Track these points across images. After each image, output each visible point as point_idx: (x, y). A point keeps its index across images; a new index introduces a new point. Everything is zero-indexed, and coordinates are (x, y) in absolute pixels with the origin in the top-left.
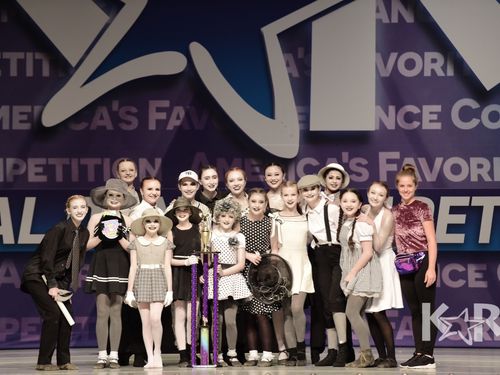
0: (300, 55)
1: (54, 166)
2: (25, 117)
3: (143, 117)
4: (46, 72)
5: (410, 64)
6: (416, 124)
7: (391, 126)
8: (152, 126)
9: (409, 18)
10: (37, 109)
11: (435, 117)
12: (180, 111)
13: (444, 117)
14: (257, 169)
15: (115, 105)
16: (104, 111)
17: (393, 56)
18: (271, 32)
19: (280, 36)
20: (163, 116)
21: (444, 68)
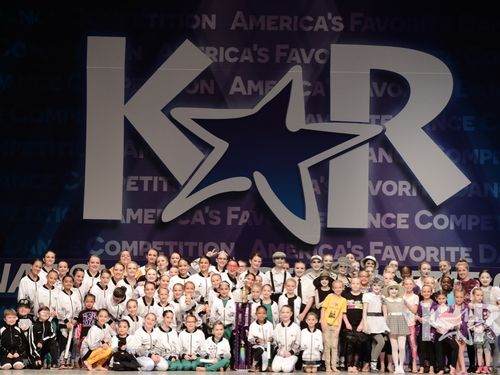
0: (322, 180)
1: (168, 246)
2: (151, 216)
3: (224, 217)
4: (165, 189)
5: (390, 188)
6: (393, 225)
7: (378, 226)
8: (229, 223)
9: (389, 160)
10: (159, 211)
11: (405, 221)
12: (247, 214)
13: (411, 221)
14: (294, 251)
15: (207, 210)
16: (200, 212)
17: (380, 183)
18: (304, 167)
19: (309, 168)
20: (236, 216)
21: (411, 191)
